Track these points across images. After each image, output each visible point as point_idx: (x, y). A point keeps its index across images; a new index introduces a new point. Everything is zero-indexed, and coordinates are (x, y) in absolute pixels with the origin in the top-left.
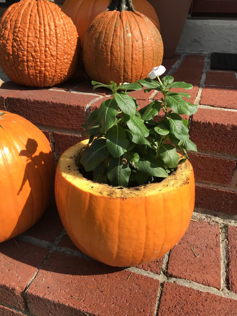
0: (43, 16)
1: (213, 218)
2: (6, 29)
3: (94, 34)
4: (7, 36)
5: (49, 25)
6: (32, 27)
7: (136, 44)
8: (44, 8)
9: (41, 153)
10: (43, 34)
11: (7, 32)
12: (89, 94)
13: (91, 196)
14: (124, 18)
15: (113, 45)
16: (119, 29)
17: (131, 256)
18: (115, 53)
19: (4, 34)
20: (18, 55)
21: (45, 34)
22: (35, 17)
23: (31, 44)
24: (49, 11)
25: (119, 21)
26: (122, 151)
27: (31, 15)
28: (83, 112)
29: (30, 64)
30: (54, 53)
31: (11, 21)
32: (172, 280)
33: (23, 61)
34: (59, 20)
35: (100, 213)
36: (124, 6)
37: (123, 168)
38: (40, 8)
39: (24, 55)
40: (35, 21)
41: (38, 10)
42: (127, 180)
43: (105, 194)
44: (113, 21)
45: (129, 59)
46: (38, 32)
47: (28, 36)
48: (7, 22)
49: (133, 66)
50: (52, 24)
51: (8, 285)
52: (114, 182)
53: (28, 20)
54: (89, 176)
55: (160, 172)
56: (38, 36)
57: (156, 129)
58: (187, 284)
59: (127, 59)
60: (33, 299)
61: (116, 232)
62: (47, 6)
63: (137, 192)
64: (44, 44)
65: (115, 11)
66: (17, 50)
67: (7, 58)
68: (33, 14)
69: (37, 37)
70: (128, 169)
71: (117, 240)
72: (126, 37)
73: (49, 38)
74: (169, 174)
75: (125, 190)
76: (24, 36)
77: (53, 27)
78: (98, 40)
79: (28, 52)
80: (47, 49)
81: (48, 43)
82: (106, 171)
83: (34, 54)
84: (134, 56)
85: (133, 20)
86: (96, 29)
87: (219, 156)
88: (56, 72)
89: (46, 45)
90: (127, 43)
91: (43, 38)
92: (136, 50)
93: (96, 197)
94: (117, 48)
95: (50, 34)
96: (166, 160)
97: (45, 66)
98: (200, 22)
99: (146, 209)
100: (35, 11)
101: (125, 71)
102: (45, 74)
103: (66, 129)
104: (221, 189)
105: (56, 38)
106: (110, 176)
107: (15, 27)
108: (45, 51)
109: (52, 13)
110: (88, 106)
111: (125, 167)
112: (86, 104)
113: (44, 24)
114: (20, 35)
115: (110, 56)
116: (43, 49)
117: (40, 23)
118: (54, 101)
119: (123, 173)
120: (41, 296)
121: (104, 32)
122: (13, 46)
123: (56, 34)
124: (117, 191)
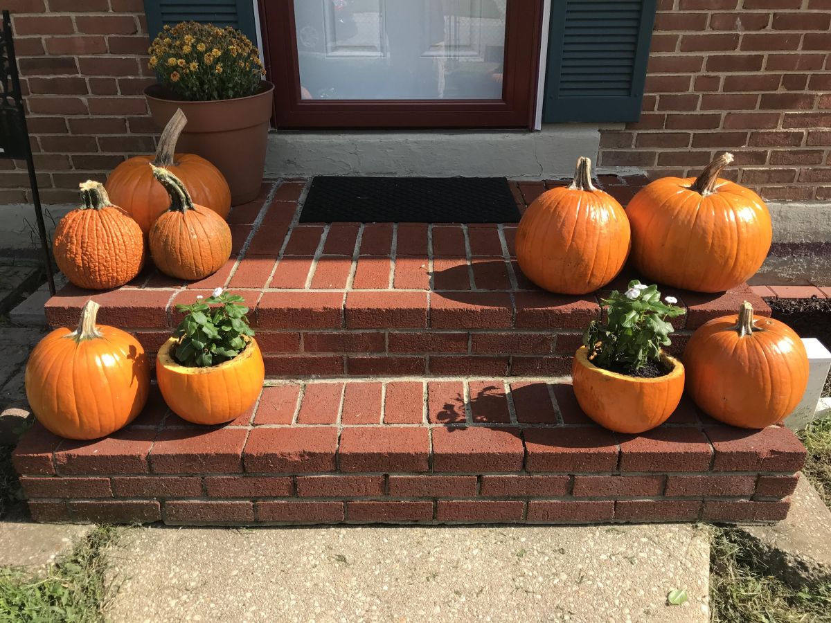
0: (109, 229)
1: (296, 381)
2: (72, 244)
3: (161, 236)
4: (74, 251)
5: (116, 236)
6: (100, 241)
7: (202, 243)
8: (108, 220)
9: (140, 354)
10: (112, 245)
11: (74, 247)
12: (164, 289)
13: (188, 376)
14: (187, 220)
15: (182, 247)
16: (184, 233)
17: (220, 409)
18: (184, 254)
19: (70, 249)
20: (89, 267)
21: (114, 245)
22: (102, 231)
23: (102, 256)
24: (113, 222)
25: (183, 224)
26: (203, 345)
27: (97, 230)
28: (164, 312)
29: (102, 273)
30: (124, 259)
31: (76, 235)
32: (257, 427)
33: (96, 271)
34: (124, 228)
35: (195, 386)
36: (186, 207)
37: (206, 354)
38: (104, 222)
39: (95, 267)
40: (103, 235)
41: (102, 222)
42: (211, 362)
43: (197, 373)
44: (177, 225)
45: (198, 257)
46: (107, 245)
47: (98, 250)
48: (72, 237)
49: (203, 261)
50: (118, 234)
51: (134, 454)
52: (202, 365)
53: (95, 235)
54: (183, 364)
55: (231, 353)
56: (108, 248)
57: (223, 327)
58: (267, 427)
59: (196, 257)
60: (156, 459)
61: (207, 394)
62: (110, 216)
63: (217, 368)
64: (114, 254)
65: (177, 212)
66: (88, 262)
67: (77, 270)
68: (99, 228)
69: (106, 249)
70: (210, 355)
71: (209, 400)
72: (192, 240)
73: (118, 247)
74: (239, 353)
75: (210, 368)
76: (94, 249)
77: (120, 237)
78: (166, 242)
79: (99, 262)
80: (118, 257)
81: (118, 252)
82: (195, 359)
83: (105, 264)
84: (203, 254)
85: (196, 221)
86: (162, 232)
87: (284, 331)
88: (127, 274)
89: (116, 254)
90: (193, 244)
91: (113, 248)
92: (203, 248)
93: (191, 375)
94: (185, 249)
95: (118, 245)
96: (233, 345)
97: (117, 272)
98: (290, 138)
99: (224, 377)
100: (100, 224)
101: (196, 266)
102: (117, 279)
103: (149, 328)
104: (295, 356)
105: (125, 245)
106: (198, 362)
107: (83, 243)
108: (116, 260)
109: (117, 223)
110: (168, 306)
111: (207, 354)
112: (166, 303)
113: (112, 237)
114: (89, 250)
115: (179, 257)
116: (114, 258)
117: (108, 236)
118: (135, 306)
119: (206, 358)
120: (162, 453)
121: (171, 236)
122: (83, 259)
123: (124, 242)
124: (204, 370)
